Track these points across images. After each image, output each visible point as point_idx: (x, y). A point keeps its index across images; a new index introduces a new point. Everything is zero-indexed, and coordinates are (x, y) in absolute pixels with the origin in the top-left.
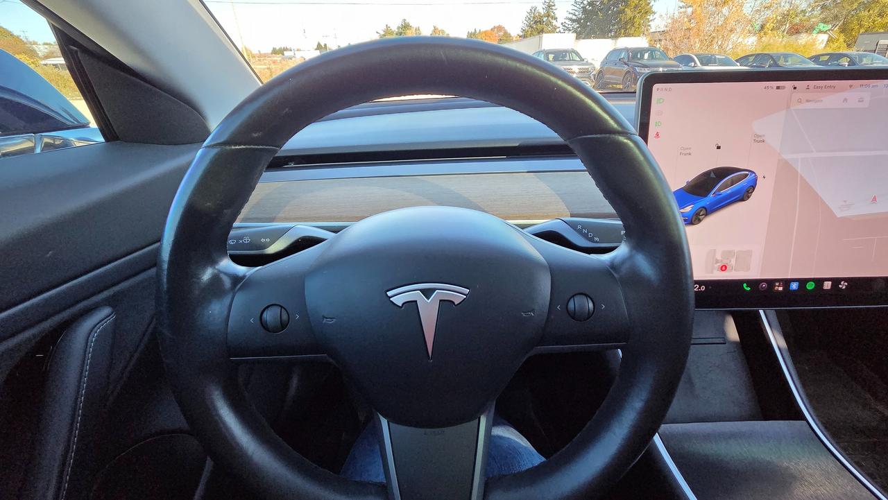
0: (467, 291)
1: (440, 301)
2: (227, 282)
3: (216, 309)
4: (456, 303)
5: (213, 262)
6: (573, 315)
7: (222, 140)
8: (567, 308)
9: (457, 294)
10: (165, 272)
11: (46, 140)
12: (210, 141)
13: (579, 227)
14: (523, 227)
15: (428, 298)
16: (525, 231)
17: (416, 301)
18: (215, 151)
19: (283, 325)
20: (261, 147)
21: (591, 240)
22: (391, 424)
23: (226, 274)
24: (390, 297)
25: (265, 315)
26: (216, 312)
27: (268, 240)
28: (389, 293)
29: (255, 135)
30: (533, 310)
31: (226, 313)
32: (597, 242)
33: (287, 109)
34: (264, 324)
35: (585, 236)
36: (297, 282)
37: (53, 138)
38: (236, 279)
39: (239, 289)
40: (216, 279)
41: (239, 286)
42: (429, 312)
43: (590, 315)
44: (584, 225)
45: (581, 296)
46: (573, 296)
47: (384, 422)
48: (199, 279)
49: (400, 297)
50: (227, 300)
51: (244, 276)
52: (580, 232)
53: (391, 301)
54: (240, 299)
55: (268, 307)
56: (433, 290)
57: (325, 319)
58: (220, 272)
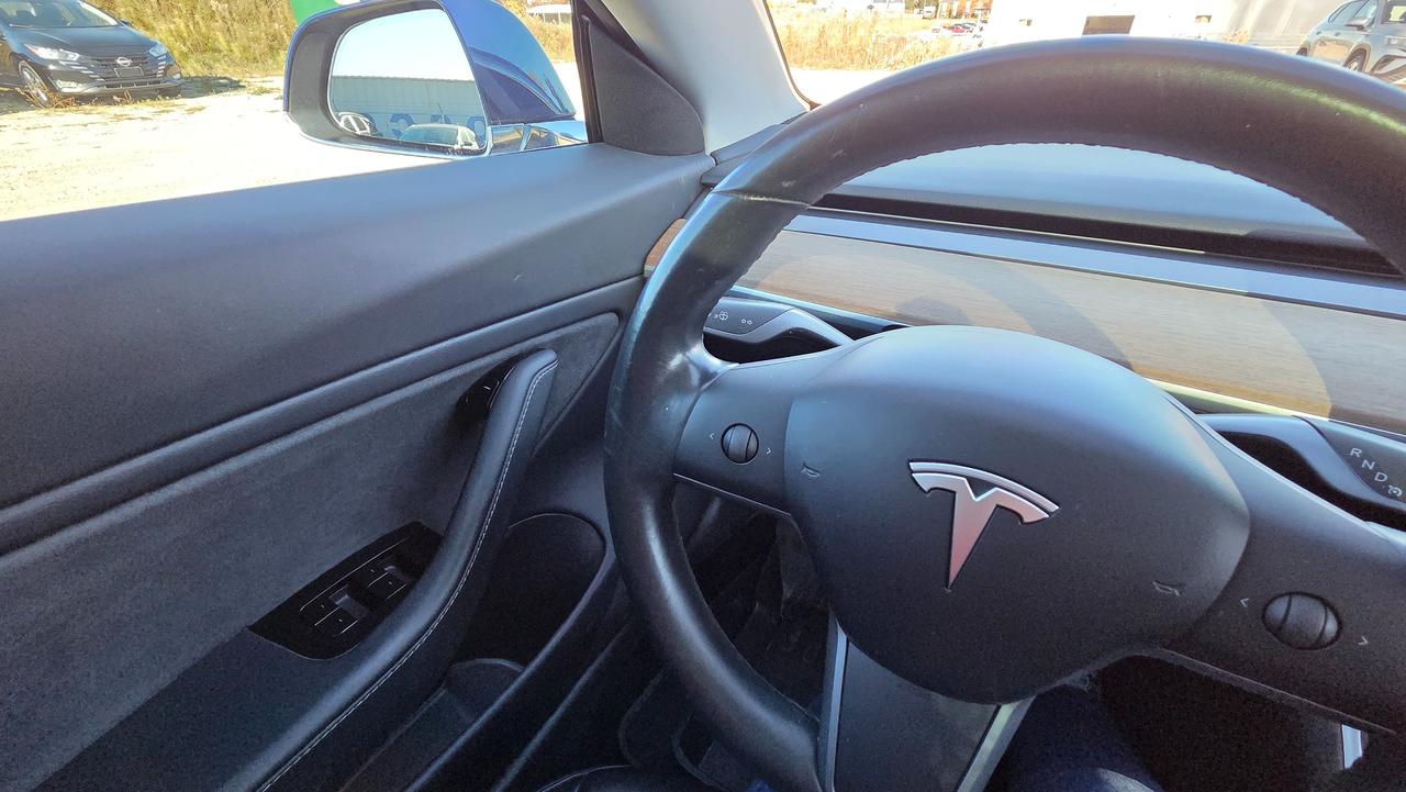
0: (1054, 507)
1: (998, 506)
2: (695, 377)
3: (676, 406)
4: (1026, 520)
5: (684, 347)
6: (1278, 630)
7: (740, 186)
8: (1265, 609)
9: (1033, 507)
10: (632, 346)
11: (533, 131)
12: (724, 186)
13: (1354, 452)
14: (1199, 408)
15: (977, 495)
16: (1202, 419)
17: (954, 493)
18: (727, 199)
19: (748, 457)
20: (787, 202)
21: (1381, 489)
22: (851, 644)
23: (695, 365)
24: (913, 472)
25: (729, 433)
26: (674, 411)
27: (750, 322)
28: (913, 466)
29: (786, 184)
30: (1180, 586)
31: (684, 415)
32: (1394, 497)
33: (841, 152)
34: (725, 449)
35: (1367, 477)
36: (781, 404)
37: (539, 129)
38: (706, 375)
39: (705, 390)
40: (684, 369)
41: (707, 384)
42: (971, 517)
43: (1319, 643)
44: (1370, 452)
45: (1312, 601)
46: (1291, 594)
47: (842, 638)
48: (666, 362)
49: (929, 476)
50: (689, 401)
51: (716, 373)
52: (1354, 464)
53: (913, 478)
54: (704, 403)
55: (735, 425)
56: (990, 485)
57: (805, 469)
58: (691, 362)
